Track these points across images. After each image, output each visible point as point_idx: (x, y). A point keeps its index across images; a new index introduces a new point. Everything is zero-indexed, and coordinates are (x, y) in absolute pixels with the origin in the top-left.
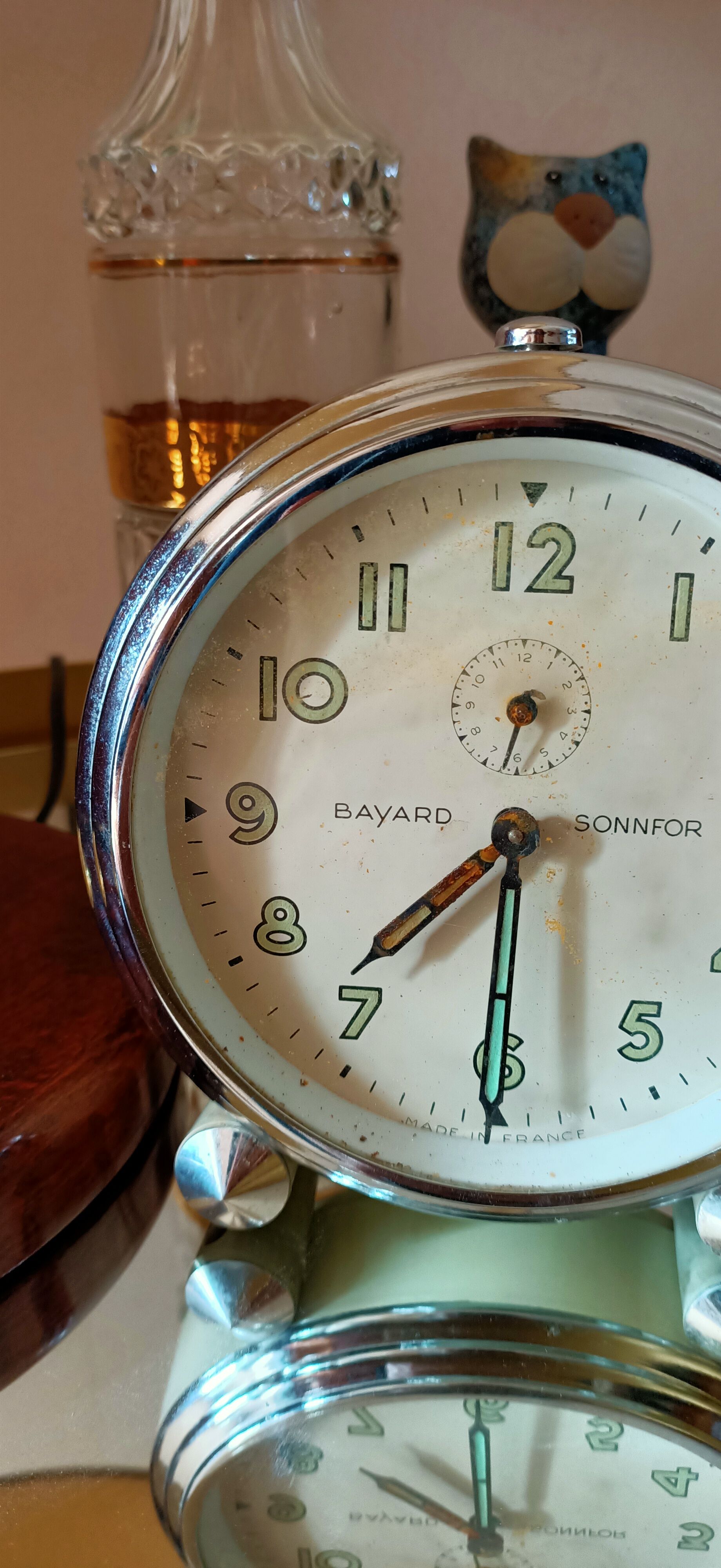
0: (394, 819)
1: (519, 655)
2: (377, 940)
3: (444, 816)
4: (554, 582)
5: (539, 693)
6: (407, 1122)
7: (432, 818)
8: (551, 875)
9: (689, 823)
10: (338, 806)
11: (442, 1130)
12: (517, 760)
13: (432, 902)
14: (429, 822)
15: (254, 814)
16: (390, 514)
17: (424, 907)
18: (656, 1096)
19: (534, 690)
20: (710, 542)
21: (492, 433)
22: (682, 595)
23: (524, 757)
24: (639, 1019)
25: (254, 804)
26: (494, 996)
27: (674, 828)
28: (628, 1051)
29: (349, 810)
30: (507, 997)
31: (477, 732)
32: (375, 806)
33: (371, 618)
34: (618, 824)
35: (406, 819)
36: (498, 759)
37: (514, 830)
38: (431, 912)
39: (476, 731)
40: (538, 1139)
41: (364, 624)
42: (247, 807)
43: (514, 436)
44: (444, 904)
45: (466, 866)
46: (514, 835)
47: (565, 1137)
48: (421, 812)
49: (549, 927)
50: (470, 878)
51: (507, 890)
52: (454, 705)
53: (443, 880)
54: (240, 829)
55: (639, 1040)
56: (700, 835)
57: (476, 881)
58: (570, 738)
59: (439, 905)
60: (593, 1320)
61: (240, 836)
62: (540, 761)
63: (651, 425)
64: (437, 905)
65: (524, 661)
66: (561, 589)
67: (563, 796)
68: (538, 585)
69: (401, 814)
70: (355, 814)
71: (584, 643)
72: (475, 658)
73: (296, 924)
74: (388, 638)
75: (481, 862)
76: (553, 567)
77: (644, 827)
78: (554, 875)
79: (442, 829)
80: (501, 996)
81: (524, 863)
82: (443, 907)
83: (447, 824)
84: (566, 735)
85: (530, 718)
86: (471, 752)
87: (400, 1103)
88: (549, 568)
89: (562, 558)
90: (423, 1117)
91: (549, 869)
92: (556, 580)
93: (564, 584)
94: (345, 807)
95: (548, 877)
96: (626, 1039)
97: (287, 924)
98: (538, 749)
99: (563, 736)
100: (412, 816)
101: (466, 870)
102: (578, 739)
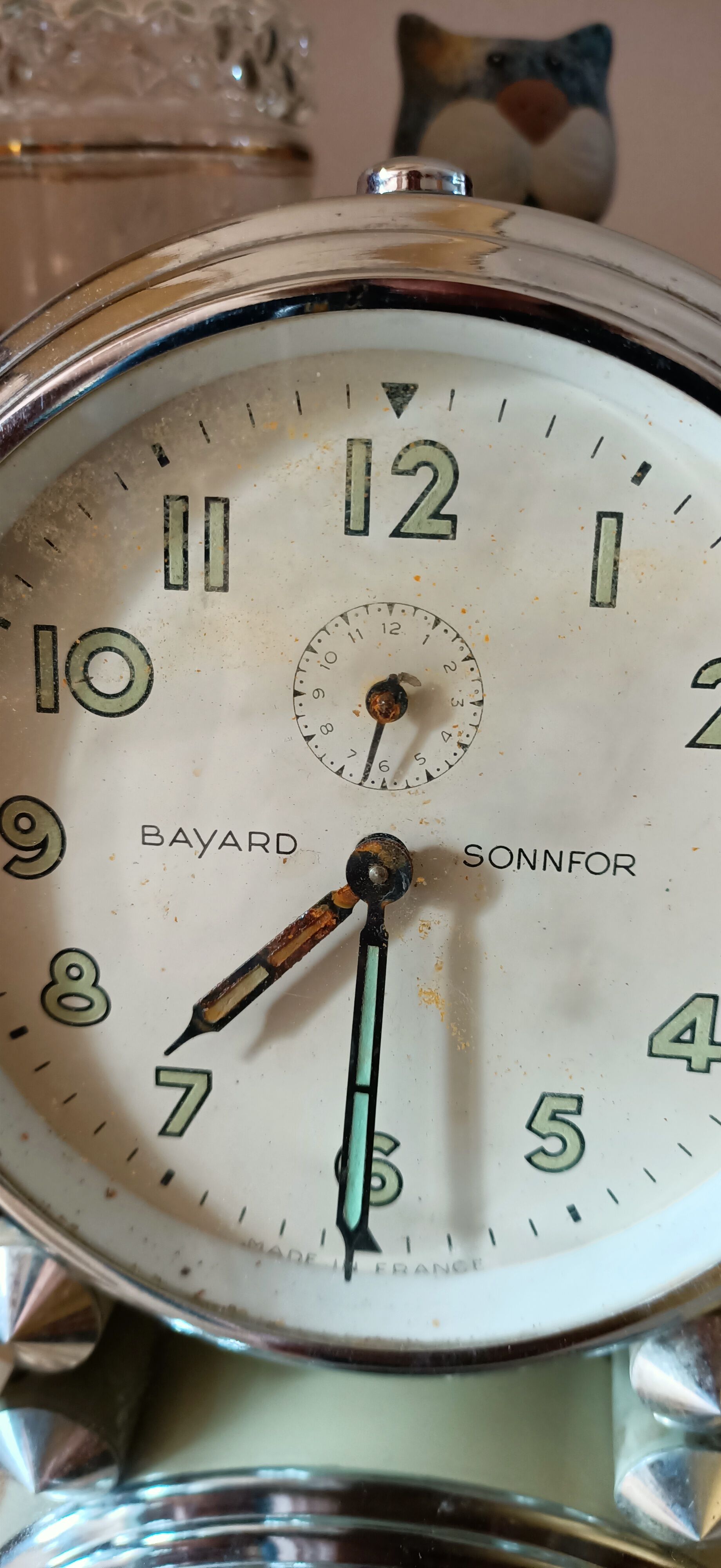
0: (220, 848)
1: (384, 624)
2: (197, 1011)
3: (286, 844)
4: (429, 523)
5: (414, 678)
6: (252, 1246)
7: (272, 846)
8: (425, 929)
9: (619, 857)
10: (146, 829)
11: (295, 1256)
12: (385, 769)
13: (269, 961)
14: (267, 851)
15: (35, 839)
16: (201, 425)
17: (259, 967)
18: (576, 1217)
19: (406, 674)
20: (645, 468)
21: (326, 303)
22: (606, 541)
23: (394, 764)
24: (553, 1118)
25: (33, 824)
26: (353, 1088)
27: (598, 864)
28: (539, 1159)
29: (160, 834)
30: (372, 1090)
31: (328, 731)
32: (195, 830)
33: (180, 573)
34: (522, 857)
35: (236, 848)
36: (356, 767)
37: (377, 866)
38: (268, 974)
39: (328, 729)
40: (420, 1270)
41: (171, 581)
42: (26, 829)
43: (358, 308)
44: (286, 964)
45: (314, 913)
46: (376, 873)
47: (457, 1269)
48: (256, 839)
49: (424, 1000)
50: (319, 930)
51: (369, 946)
52: (296, 694)
53: (284, 931)
54: (16, 858)
55: (554, 1145)
56: (633, 874)
57: (329, 934)
58: (455, 739)
59: (279, 965)
60: (502, 1493)
61: (17, 867)
62: (416, 771)
63: (554, 293)
64: (276, 965)
65: (391, 633)
66: (440, 533)
67: (439, 822)
68: (408, 527)
69: (230, 840)
70: (168, 839)
71: (465, 608)
72: (324, 629)
73: (95, 984)
74: (204, 600)
75: (333, 908)
76: (429, 501)
77: (557, 862)
78: (429, 928)
79: (285, 861)
80: (363, 1089)
81: (391, 910)
82: (283, 969)
83: (291, 855)
84: (450, 735)
85: (398, 712)
86: (321, 758)
87: (241, 1219)
88: (422, 504)
89: (441, 489)
90: (270, 1239)
91: (422, 921)
92: (432, 520)
93: (443, 527)
94: (154, 831)
95: (421, 931)
96: (535, 1143)
97: (84, 986)
98: (413, 754)
99: (446, 736)
100: (244, 843)
101: (314, 919)
102: (466, 741)
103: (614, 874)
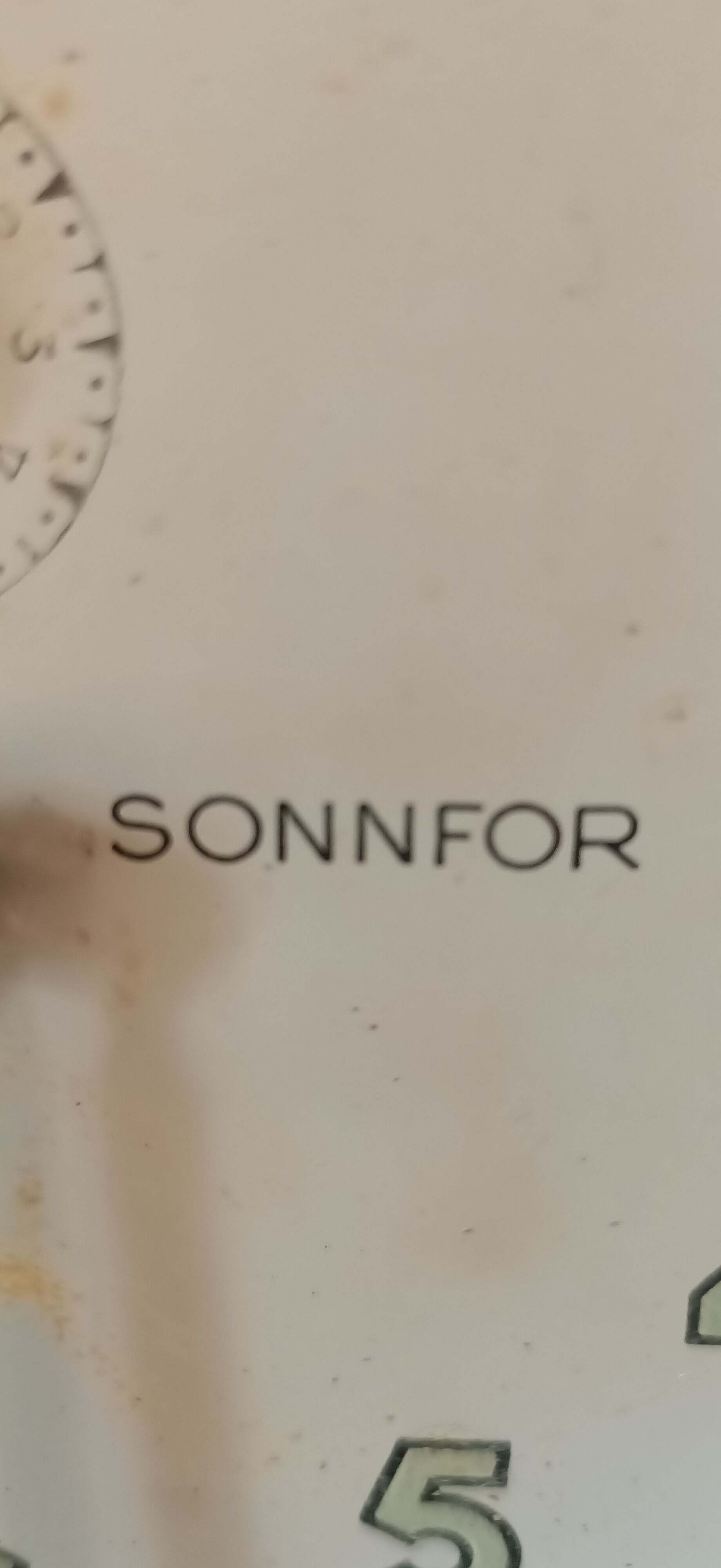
9: (588, 818)
24: (430, 1495)
27: (524, 837)
34: (290, 827)
56: (632, 864)
58: (43, 468)
102: (77, 474)
103: (576, 862)
